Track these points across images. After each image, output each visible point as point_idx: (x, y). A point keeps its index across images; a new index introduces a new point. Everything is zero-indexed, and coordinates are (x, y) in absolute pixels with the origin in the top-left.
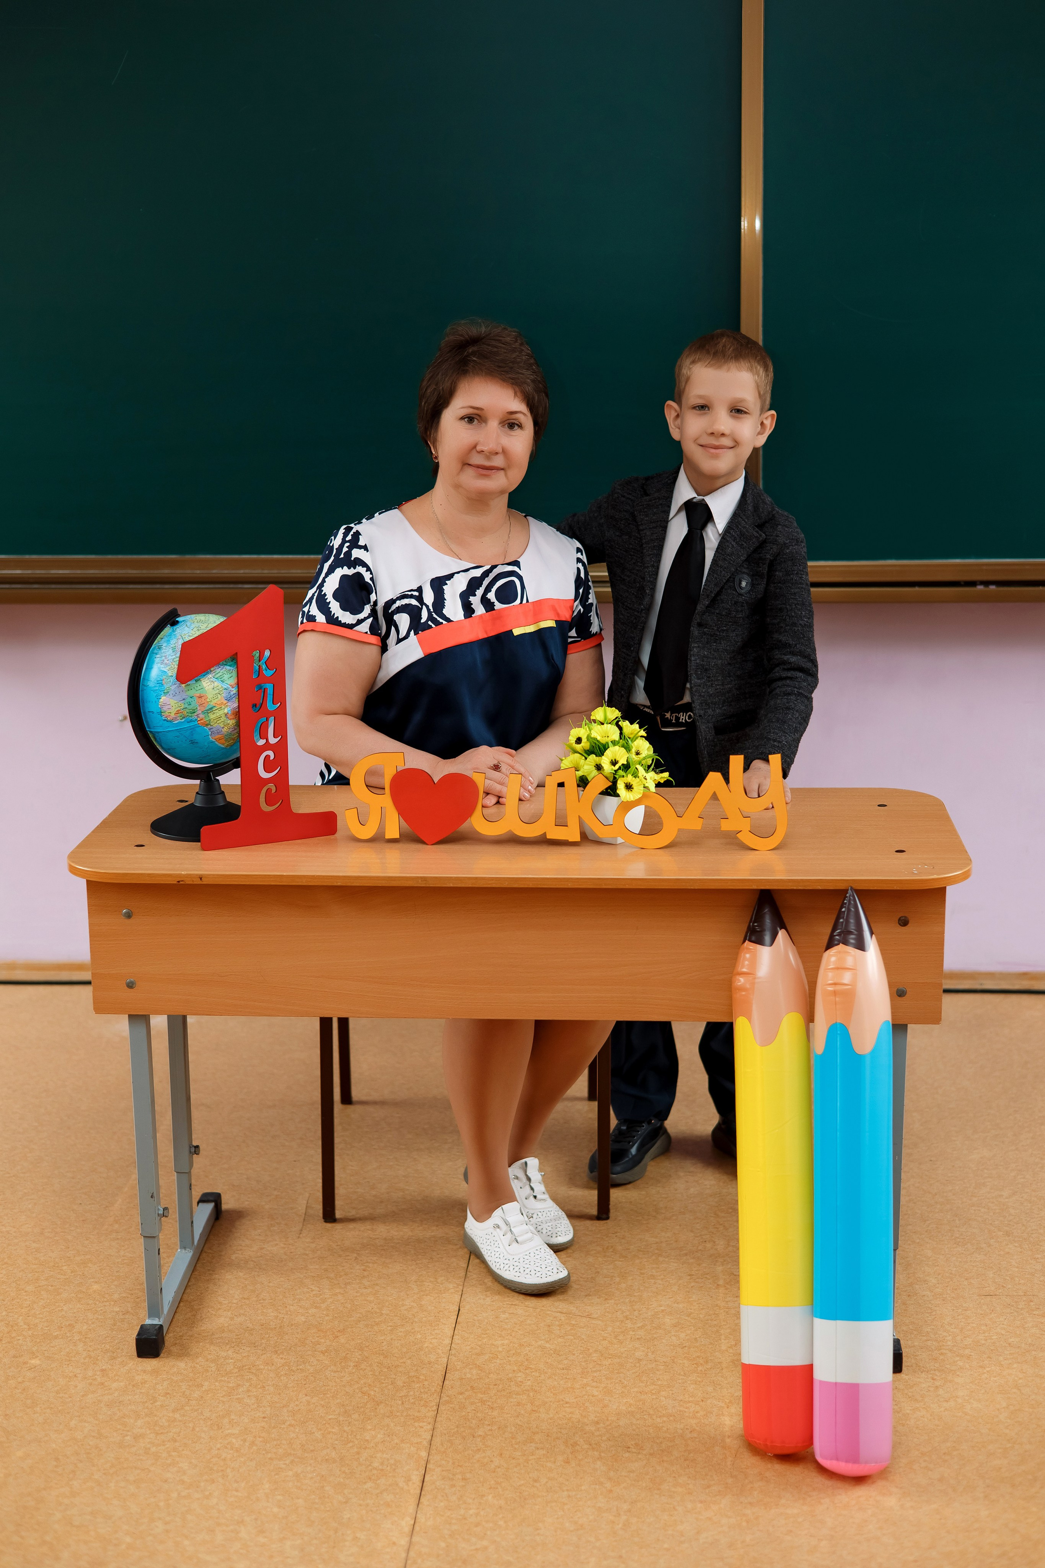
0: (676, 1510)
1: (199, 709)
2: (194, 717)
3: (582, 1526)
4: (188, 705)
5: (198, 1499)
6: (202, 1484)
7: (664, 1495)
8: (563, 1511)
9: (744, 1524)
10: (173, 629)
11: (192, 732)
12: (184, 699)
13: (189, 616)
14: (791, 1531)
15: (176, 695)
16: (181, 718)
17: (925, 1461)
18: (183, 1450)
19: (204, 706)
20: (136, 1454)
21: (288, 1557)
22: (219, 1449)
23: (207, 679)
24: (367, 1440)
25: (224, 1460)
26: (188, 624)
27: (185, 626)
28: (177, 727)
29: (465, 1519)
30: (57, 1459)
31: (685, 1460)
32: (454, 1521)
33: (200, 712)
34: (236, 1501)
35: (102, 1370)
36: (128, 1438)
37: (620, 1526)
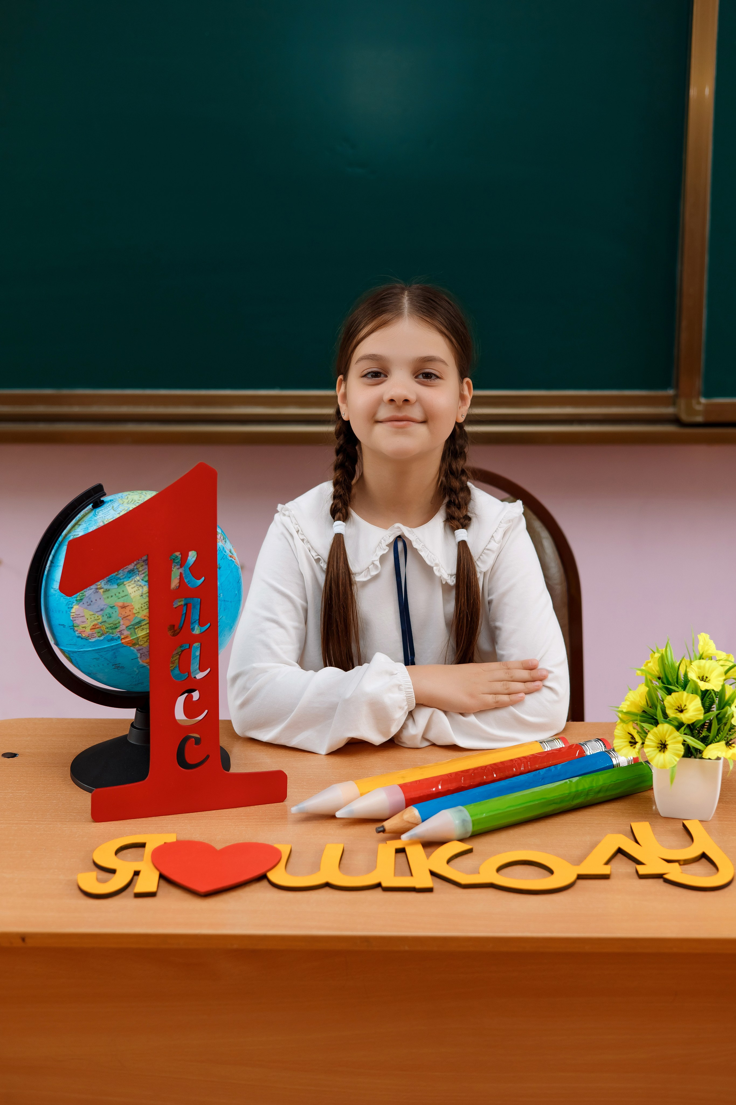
1: (122, 623)
2: (116, 634)
4: (108, 618)
10: (95, 511)
11: (114, 653)
12: (102, 610)
13: (120, 494)
15: (91, 603)
16: (99, 634)
19: (129, 620)
23: (133, 582)
26: (115, 505)
27: (111, 508)
28: (94, 646)
33: (124, 627)
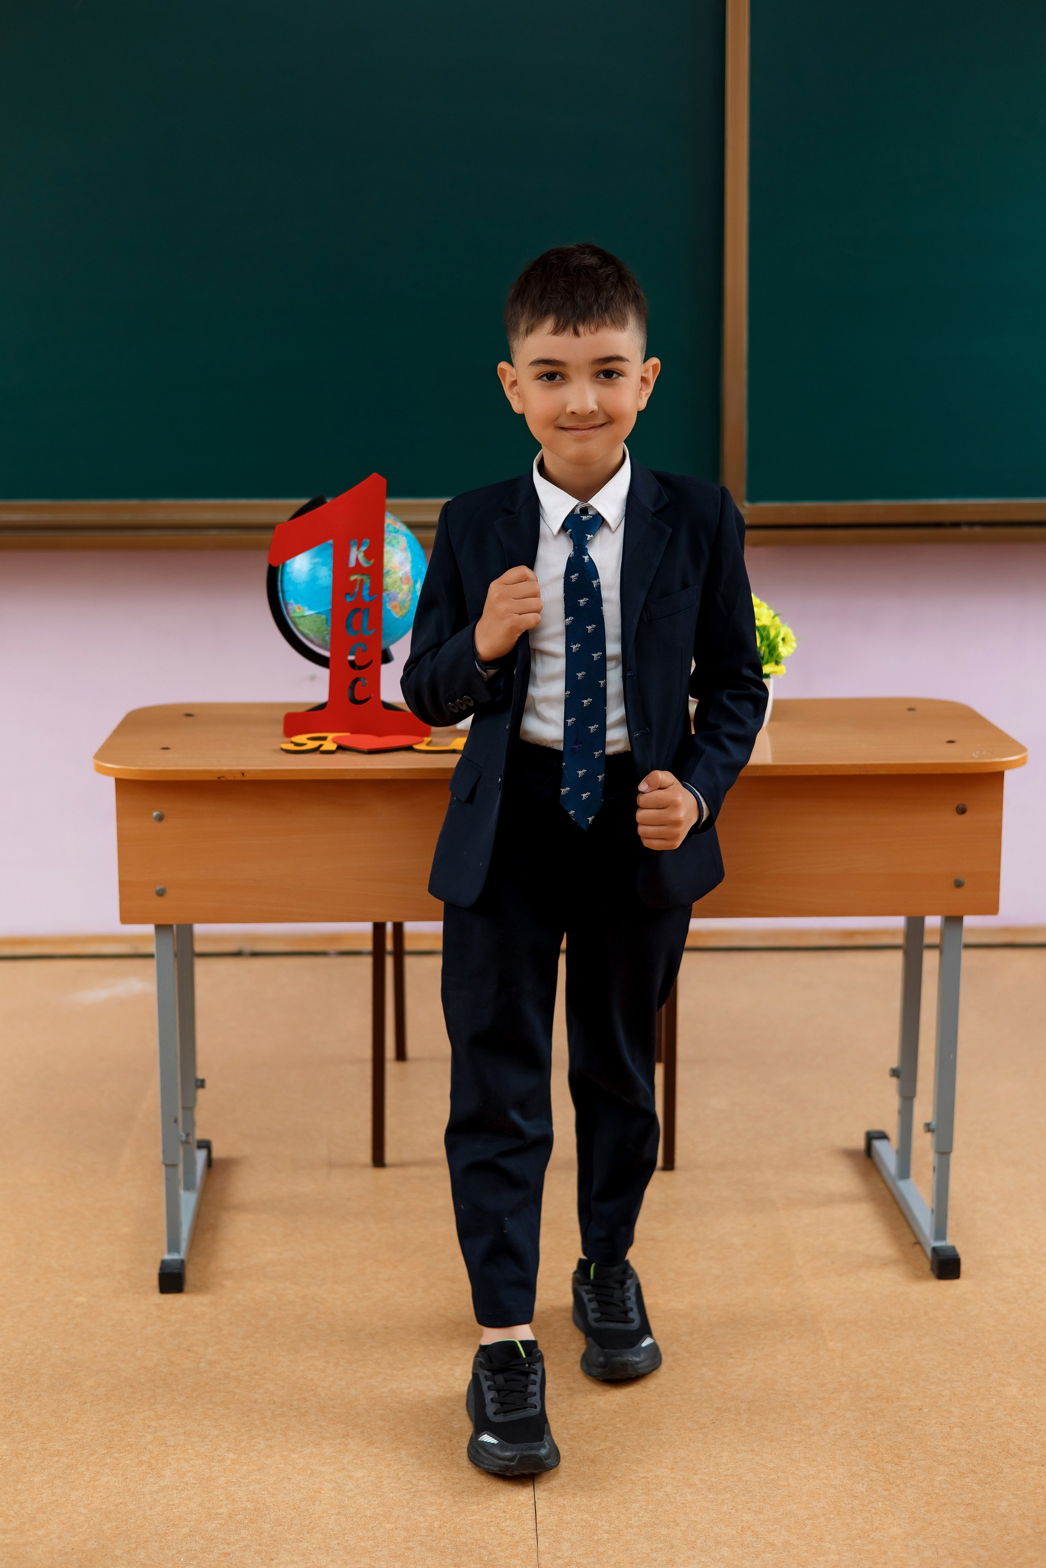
0: (797, 1407)
3: (705, 1424)
5: (295, 1416)
6: (295, 1403)
7: (780, 1394)
8: (681, 1412)
9: (870, 1416)
14: (920, 1421)
17: (1035, 1355)
18: (265, 1373)
20: (215, 1379)
21: (407, 1465)
22: (302, 1371)
24: (457, 1358)
25: (312, 1380)
29: (582, 1423)
30: (132, 1386)
31: (792, 1363)
32: (570, 1426)
34: (335, 1417)
35: (156, 1305)
36: (202, 1364)
37: (744, 1423)
